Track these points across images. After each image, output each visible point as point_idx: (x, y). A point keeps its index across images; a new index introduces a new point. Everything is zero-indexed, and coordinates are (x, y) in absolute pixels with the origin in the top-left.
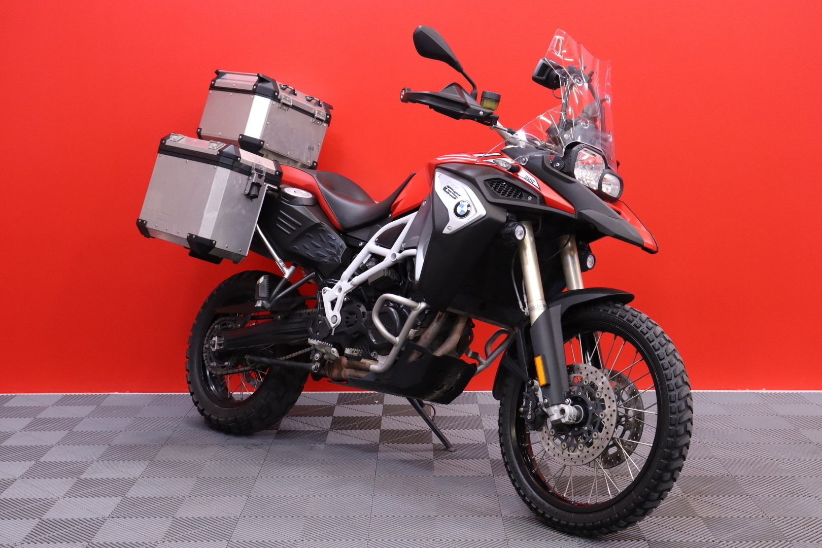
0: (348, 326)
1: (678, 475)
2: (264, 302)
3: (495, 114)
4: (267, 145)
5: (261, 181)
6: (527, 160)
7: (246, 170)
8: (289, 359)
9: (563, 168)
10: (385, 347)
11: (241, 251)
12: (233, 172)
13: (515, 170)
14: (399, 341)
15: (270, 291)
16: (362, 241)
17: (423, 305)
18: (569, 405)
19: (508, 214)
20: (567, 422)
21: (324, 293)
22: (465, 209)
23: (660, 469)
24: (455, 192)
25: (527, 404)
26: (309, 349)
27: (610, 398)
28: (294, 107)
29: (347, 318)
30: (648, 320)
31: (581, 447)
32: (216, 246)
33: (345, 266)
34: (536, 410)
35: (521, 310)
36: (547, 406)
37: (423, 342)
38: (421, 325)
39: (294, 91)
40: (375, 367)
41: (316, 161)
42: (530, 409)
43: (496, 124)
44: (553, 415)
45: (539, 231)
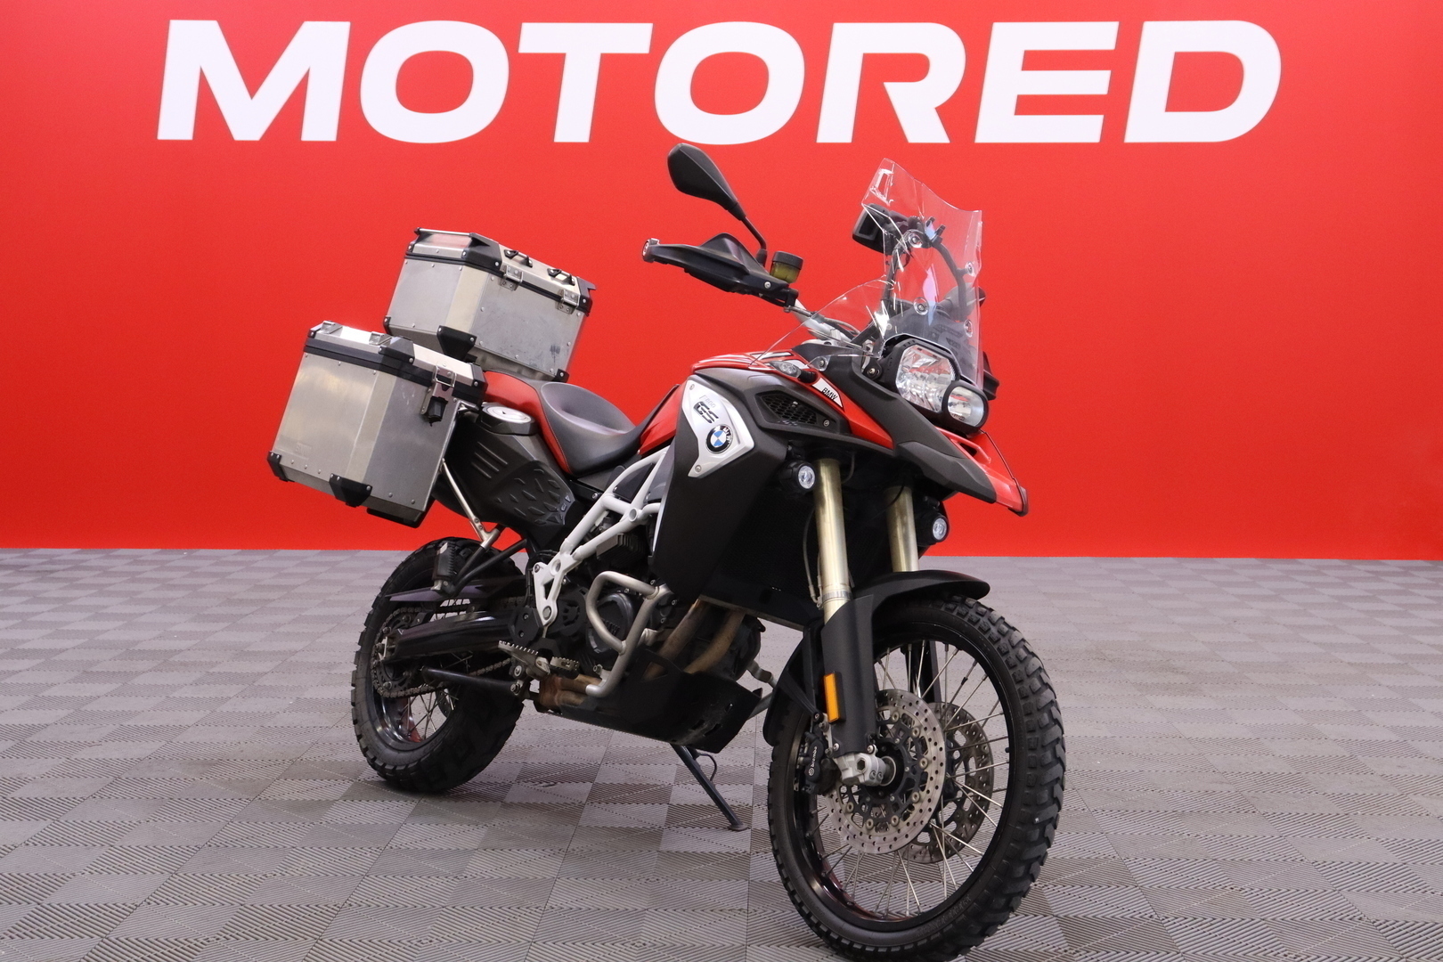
0: (566, 624)
1: (1039, 870)
2: (446, 583)
3: (793, 288)
4: (480, 343)
5: (447, 395)
6: (827, 363)
7: (424, 377)
8: (484, 675)
9: (880, 378)
10: (609, 657)
11: (413, 503)
12: (400, 379)
13: (807, 378)
14: (626, 648)
15: (456, 567)
16: (598, 491)
17: (662, 590)
18: (874, 755)
19: (790, 448)
20: (866, 782)
21: (536, 572)
22: (723, 439)
23: (1007, 858)
24: (711, 413)
25: (811, 750)
26: (508, 660)
27: (936, 744)
28: (526, 285)
29: (566, 611)
30: (1001, 621)
31: (895, 819)
32: (372, 494)
33: (567, 531)
34: (822, 762)
35: (812, 599)
36: (838, 754)
37: (667, 649)
38: (666, 622)
39: (527, 259)
40: (593, 688)
41: (564, 369)
42: (814, 760)
43: (793, 305)
44: (847, 769)
45: (850, 477)
